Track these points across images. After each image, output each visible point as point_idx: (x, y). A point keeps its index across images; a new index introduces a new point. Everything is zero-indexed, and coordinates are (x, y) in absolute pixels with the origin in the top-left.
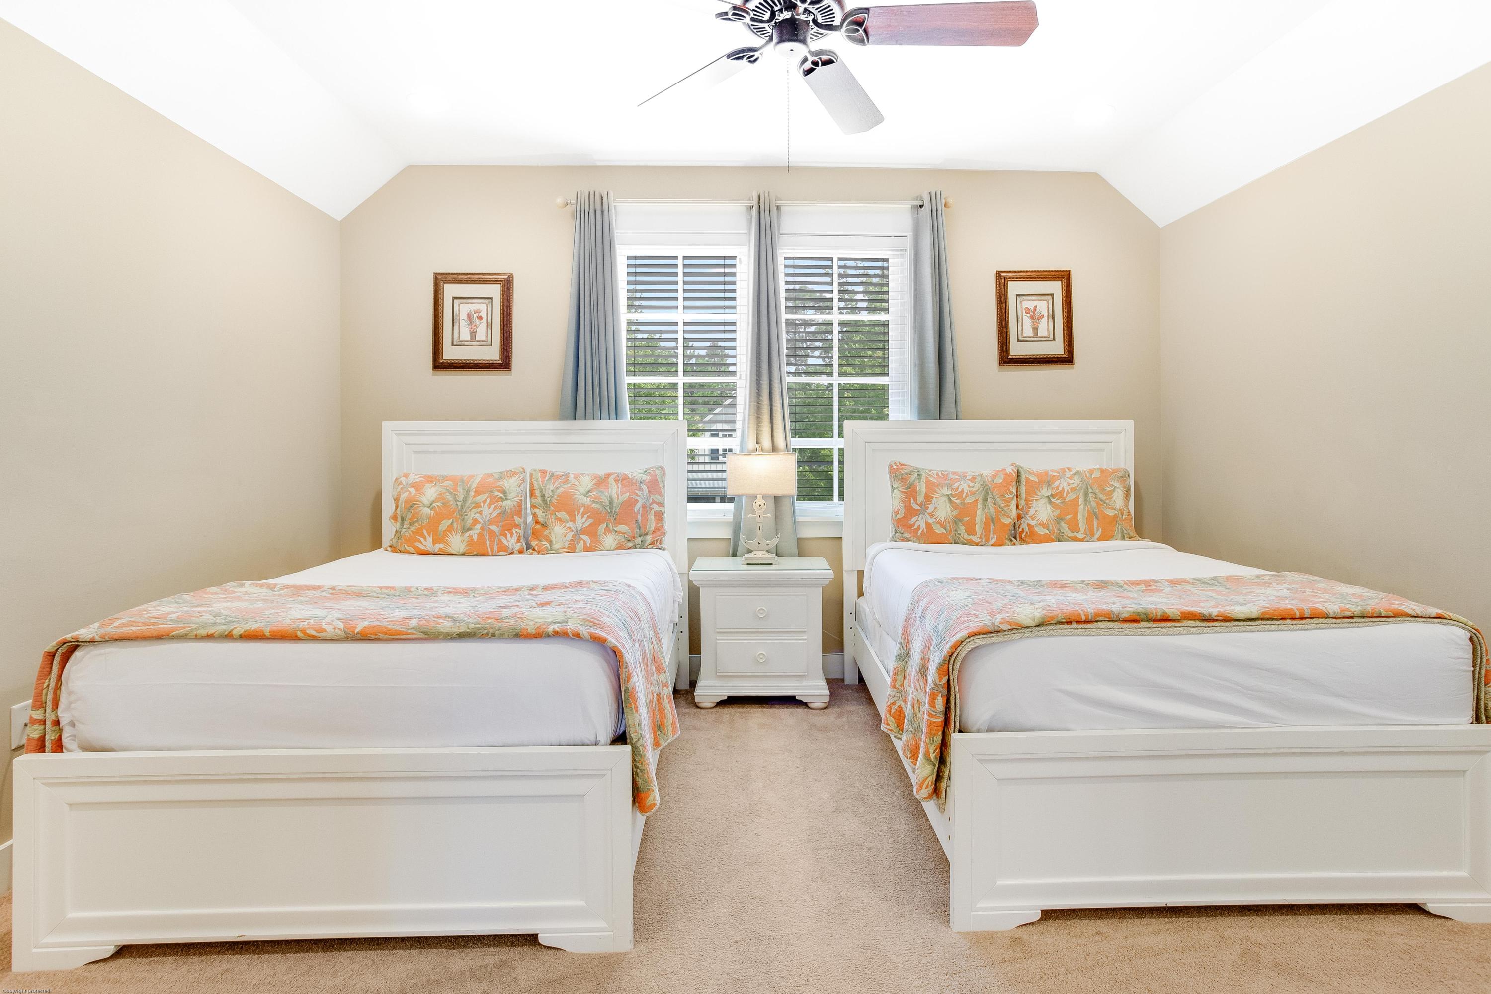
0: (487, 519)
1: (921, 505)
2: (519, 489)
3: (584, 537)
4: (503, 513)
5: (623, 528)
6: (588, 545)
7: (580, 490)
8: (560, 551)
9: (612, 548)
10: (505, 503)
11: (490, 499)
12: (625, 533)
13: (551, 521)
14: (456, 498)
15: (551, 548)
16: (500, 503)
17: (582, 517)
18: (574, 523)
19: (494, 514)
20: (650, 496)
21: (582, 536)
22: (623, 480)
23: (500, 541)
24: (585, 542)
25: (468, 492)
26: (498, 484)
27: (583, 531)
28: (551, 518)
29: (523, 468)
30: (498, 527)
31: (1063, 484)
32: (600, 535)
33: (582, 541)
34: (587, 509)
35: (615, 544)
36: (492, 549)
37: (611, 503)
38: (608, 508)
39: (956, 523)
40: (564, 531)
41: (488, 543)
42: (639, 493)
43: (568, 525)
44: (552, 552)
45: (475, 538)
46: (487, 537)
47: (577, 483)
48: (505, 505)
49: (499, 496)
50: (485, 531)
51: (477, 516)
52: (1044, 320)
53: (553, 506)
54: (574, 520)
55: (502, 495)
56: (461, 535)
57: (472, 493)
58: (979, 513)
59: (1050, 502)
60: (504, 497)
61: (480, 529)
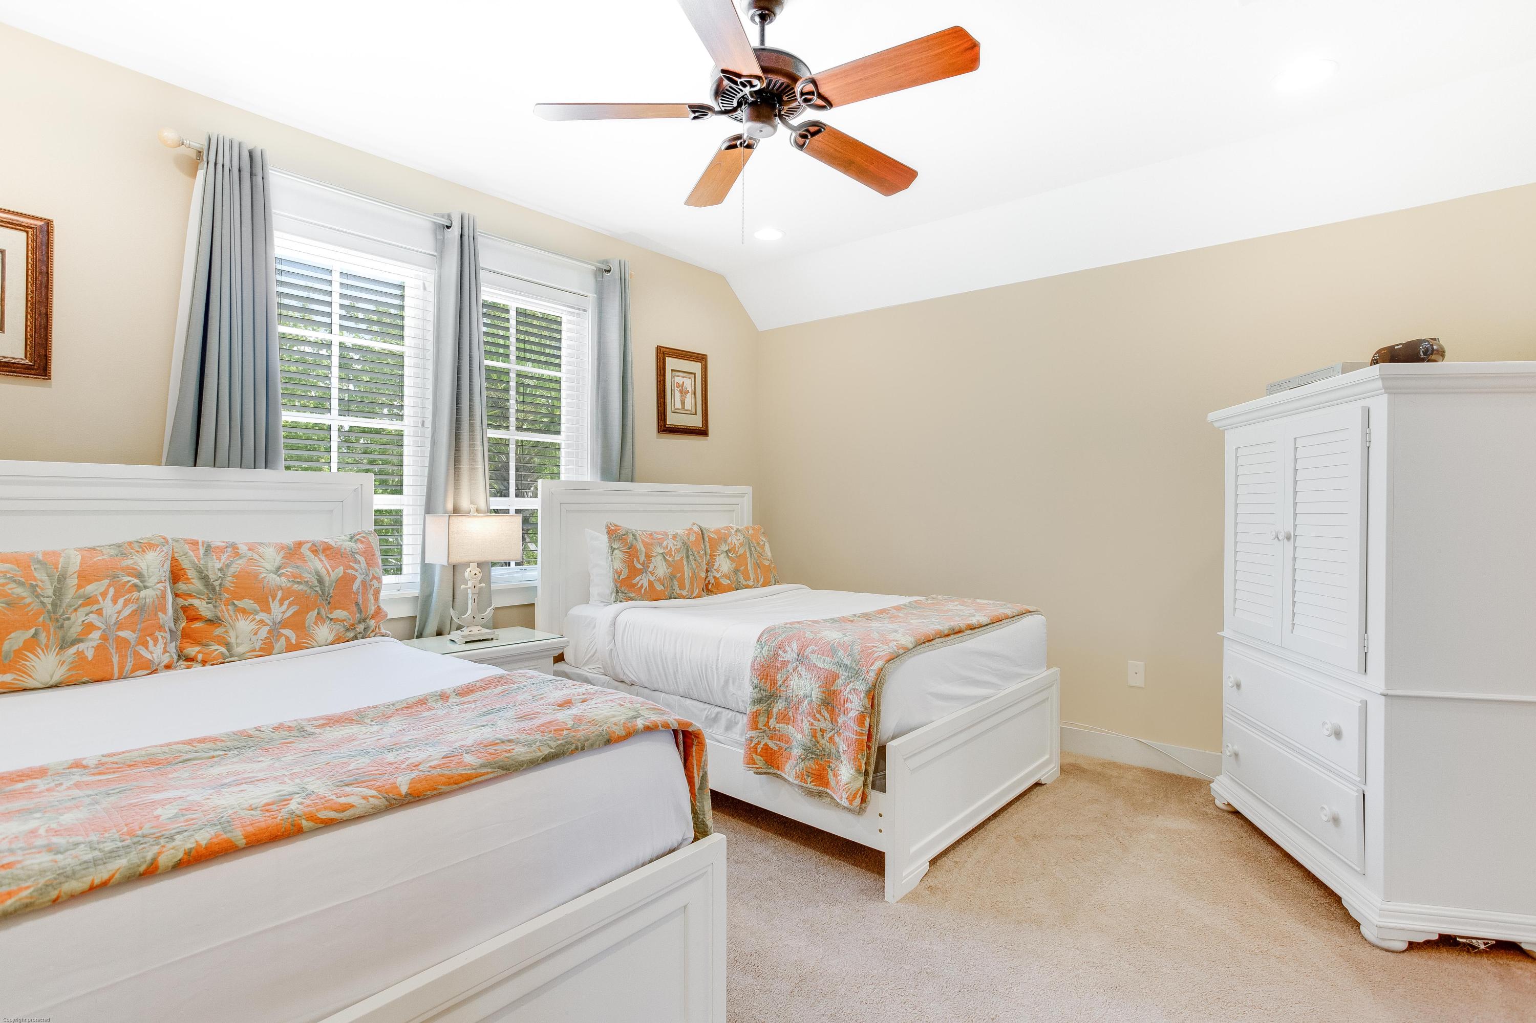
0: (113, 620)
1: (643, 564)
2: (161, 571)
3: (287, 632)
4: (141, 610)
5: (339, 614)
6: (293, 641)
7: (266, 567)
8: (248, 655)
9: (328, 642)
10: (143, 593)
11: (115, 588)
12: (345, 620)
13: (226, 612)
14: (36, 591)
15: (231, 654)
16: (135, 594)
17: (281, 604)
18: (270, 613)
19: (127, 612)
20: (369, 570)
21: (284, 631)
22: (324, 550)
23: (137, 654)
24: (287, 638)
25: (62, 579)
26: (126, 564)
27: (284, 624)
28: (228, 610)
29: (164, 538)
30: (134, 632)
31: (735, 540)
32: (309, 626)
33: (283, 637)
34: (288, 593)
35: (333, 635)
36: (121, 668)
37: (321, 581)
38: (318, 589)
39: (672, 579)
40: (253, 626)
41: (115, 659)
42: (356, 566)
43: (258, 618)
44: (232, 659)
45: (90, 654)
46: (113, 651)
47: (256, 556)
48: (144, 597)
49: (132, 582)
50: (111, 641)
51: (93, 618)
52: (689, 395)
53: (227, 590)
54: (268, 610)
55: (136, 581)
56: (57, 654)
57: (73, 581)
58: (686, 568)
59: (728, 556)
60: (140, 584)
61: (100, 639)
